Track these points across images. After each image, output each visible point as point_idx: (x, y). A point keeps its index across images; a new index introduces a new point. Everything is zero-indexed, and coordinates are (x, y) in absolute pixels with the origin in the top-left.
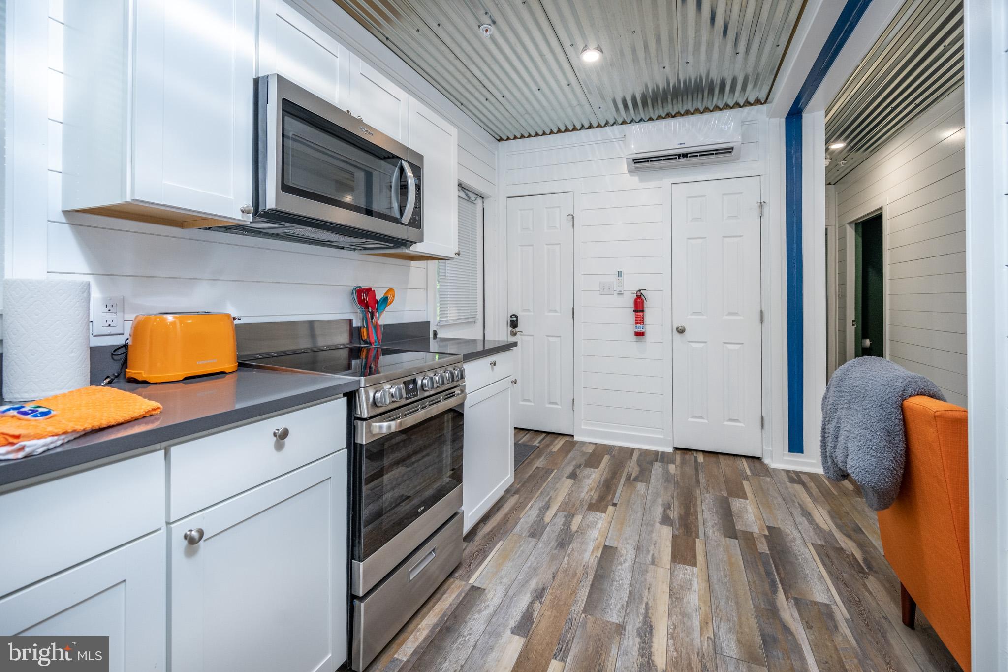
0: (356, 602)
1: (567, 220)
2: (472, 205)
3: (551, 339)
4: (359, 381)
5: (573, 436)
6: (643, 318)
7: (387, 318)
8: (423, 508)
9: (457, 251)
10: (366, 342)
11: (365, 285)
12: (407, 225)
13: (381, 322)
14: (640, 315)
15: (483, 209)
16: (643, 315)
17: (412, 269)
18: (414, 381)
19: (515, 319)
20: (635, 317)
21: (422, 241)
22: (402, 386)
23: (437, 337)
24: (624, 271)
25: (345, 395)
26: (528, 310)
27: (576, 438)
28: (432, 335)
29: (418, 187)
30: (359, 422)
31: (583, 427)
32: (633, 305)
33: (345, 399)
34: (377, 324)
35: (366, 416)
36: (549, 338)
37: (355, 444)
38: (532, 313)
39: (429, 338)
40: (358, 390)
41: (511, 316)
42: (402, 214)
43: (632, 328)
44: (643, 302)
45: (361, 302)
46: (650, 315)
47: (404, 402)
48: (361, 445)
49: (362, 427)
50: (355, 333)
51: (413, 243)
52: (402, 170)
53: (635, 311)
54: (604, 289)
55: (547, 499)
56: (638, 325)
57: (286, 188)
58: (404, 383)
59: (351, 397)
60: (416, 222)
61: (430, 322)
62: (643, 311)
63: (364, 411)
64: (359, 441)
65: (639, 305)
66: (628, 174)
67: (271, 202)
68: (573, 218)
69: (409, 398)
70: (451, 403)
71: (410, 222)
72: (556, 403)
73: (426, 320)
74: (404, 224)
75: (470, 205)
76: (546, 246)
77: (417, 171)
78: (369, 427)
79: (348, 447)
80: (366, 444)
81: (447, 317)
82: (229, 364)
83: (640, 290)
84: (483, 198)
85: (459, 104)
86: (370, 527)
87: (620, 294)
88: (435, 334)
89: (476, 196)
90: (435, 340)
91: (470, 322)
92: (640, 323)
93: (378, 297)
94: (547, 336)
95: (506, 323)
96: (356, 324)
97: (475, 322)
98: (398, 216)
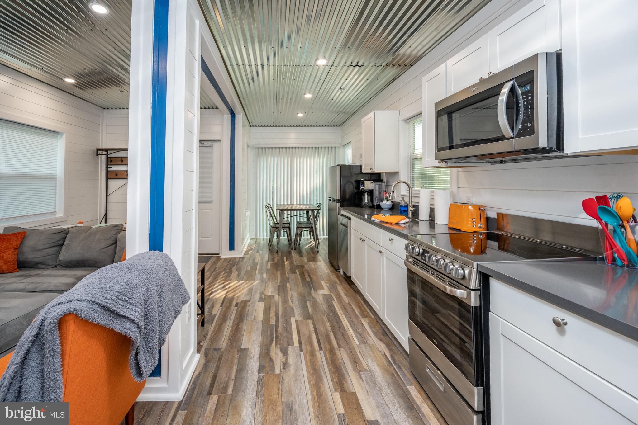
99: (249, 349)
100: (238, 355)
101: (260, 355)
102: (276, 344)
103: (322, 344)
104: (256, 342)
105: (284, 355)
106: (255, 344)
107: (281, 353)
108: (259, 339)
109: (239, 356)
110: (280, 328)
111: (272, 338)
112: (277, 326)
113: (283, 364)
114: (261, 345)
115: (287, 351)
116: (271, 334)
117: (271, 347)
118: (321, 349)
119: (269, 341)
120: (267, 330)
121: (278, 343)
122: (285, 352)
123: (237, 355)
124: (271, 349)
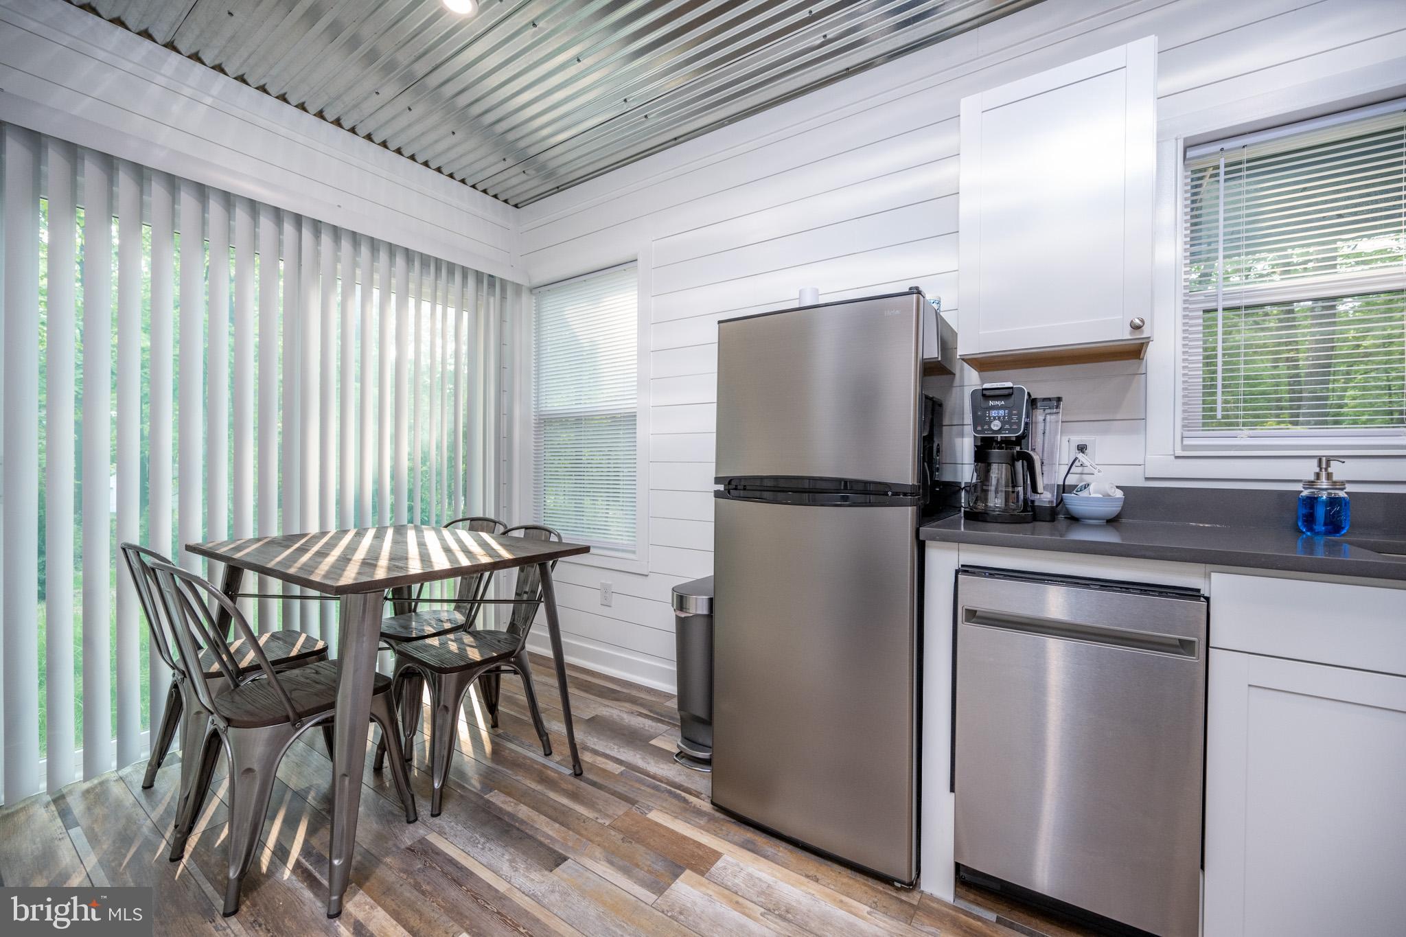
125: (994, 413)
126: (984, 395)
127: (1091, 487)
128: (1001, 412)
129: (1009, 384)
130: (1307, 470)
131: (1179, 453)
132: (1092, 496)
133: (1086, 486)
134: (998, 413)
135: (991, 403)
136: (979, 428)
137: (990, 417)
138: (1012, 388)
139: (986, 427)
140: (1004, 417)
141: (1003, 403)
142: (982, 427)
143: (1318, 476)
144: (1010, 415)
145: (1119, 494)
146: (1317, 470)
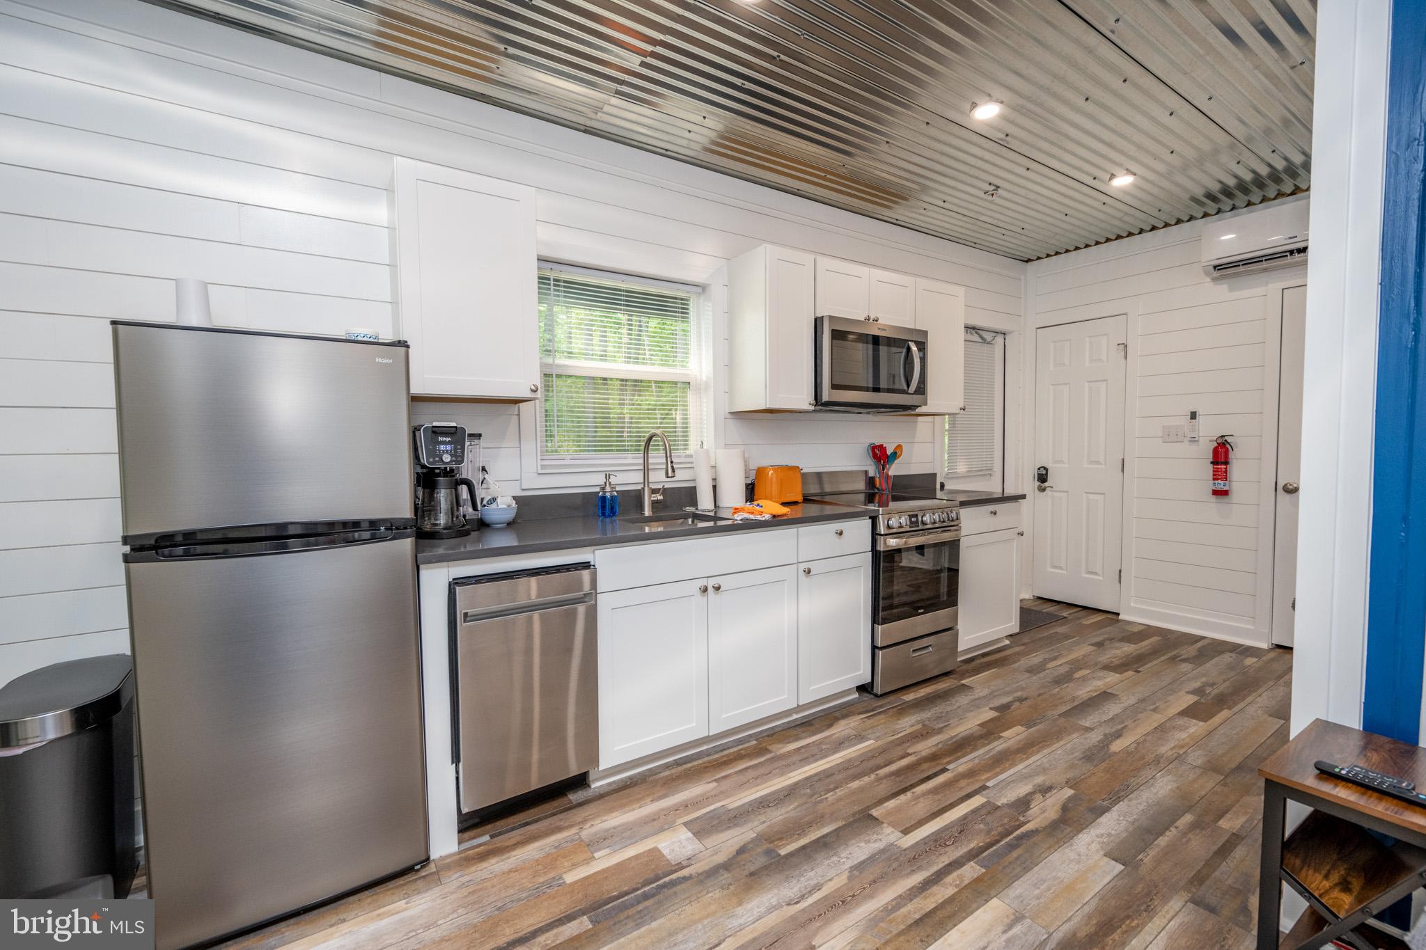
0: (877, 651)
1: (1118, 349)
2: (990, 346)
3: (1091, 496)
4: (879, 510)
5: (1118, 614)
6: (1226, 472)
7: (895, 470)
8: (922, 611)
9: (962, 406)
10: (878, 489)
11: (877, 442)
12: (913, 394)
13: (891, 473)
14: (1221, 468)
15: (1005, 346)
16: (1226, 469)
17: (919, 424)
18: (916, 516)
19: (1044, 472)
20: (1214, 471)
21: (926, 404)
22: (907, 517)
23: (945, 488)
24: (1200, 412)
25: (870, 518)
26: (1062, 462)
27: (1121, 617)
28: (938, 486)
29: (923, 360)
30: (879, 537)
31: (1132, 605)
32: (1211, 456)
33: (870, 520)
34: (888, 475)
35: (883, 533)
36: (1090, 495)
37: (876, 551)
38: (1067, 466)
39: (935, 489)
40: (878, 516)
41: (1039, 469)
42: (908, 386)
43: (1209, 485)
44: (1227, 452)
45: (875, 456)
46: (1237, 469)
47: (908, 529)
48: (880, 551)
49: (881, 540)
50: (871, 482)
51: (918, 407)
52: (909, 349)
53: (1214, 463)
54: (1168, 435)
55: (1120, 727)
56: (1216, 482)
57: (834, 387)
58: (909, 516)
59: (874, 520)
60: (921, 390)
61: (936, 474)
62: (1226, 463)
63: (882, 529)
64: (878, 549)
65: (1221, 455)
66: (1211, 283)
67: (826, 396)
68: (1126, 346)
69: (913, 527)
70: (946, 537)
71: (915, 391)
72: (1096, 574)
73: (932, 472)
74: (910, 394)
75: (986, 348)
76: (1087, 384)
77: (922, 346)
78: (885, 541)
79: (872, 551)
80: (884, 552)
81: (956, 469)
82: (800, 499)
83: (1222, 436)
84: (1004, 334)
85: (973, 245)
86: (886, 613)
87: (1193, 440)
88: (942, 486)
89: (995, 334)
90: (943, 492)
91: (986, 473)
92: (1221, 479)
93: (889, 452)
94: (1086, 493)
95: (1032, 477)
96: (871, 474)
97: (990, 475)
98: (906, 388)
99: (1102, 853)
100: (1141, 860)
101: (1083, 829)
102: (1025, 823)
103: (930, 773)
104: (1073, 855)
105: (1029, 800)
106: (1079, 855)
107: (1031, 807)
108: (1056, 857)
109: (1140, 857)
110: (972, 846)
111: (1020, 838)
112: (973, 855)
113: (1046, 793)
114: (1065, 843)
115: (1012, 803)
116: (1012, 847)
117: (1043, 825)
118: (944, 770)
119: (1035, 839)
120: (1010, 863)
121: (1018, 823)
122: (1023, 804)
123: (1146, 860)
124: (1045, 823)
125: (442, 447)
126: (434, 432)
127: (499, 500)
128: (449, 447)
129: (453, 424)
130: (600, 480)
131: (540, 471)
132: (500, 507)
133: (494, 500)
134: (446, 447)
135: (441, 439)
136: (431, 460)
137: (440, 451)
138: (456, 427)
139: (437, 459)
140: (451, 451)
141: (450, 439)
142: (434, 459)
143: (605, 483)
144: (456, 449)
145: (514, 504)
146: (605, 480)
